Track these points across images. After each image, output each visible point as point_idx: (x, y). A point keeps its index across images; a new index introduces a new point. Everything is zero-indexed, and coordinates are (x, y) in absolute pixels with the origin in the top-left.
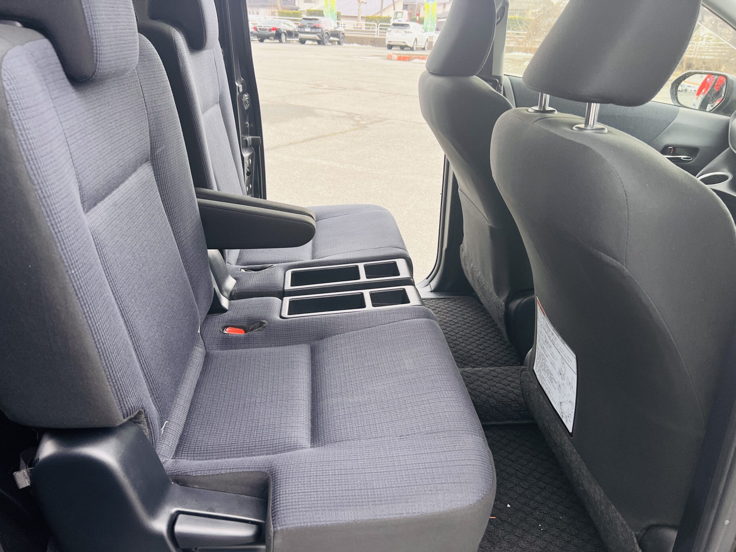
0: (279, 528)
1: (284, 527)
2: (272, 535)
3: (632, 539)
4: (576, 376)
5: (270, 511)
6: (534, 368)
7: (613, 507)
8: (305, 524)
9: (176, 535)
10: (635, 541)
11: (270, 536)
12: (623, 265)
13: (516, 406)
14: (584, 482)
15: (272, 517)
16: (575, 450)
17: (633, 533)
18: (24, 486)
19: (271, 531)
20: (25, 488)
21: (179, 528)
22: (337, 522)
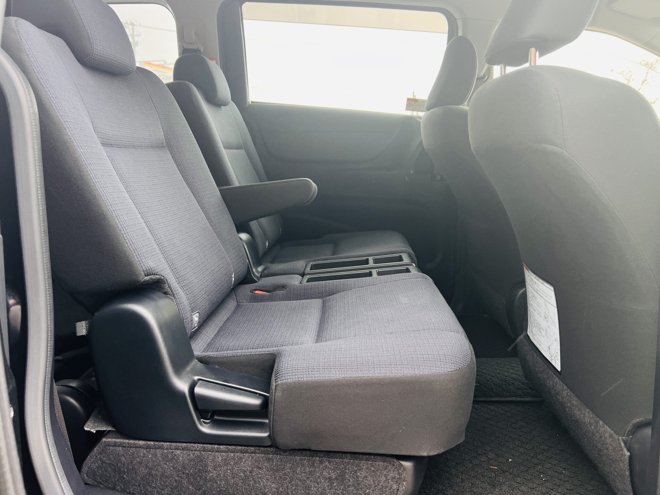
0: (279, 382)
1: (284, 381)
2: (274, 387)
3: (620, 444)
4: (556, 309)
5: (274, 375)
6: (528, 333)
7: (601, 422)
8: (302, 379)
9: (195, 394)
10: (623, 445)
11: (272, 390)
12: (563, 150)
13: (519, 385)
14: (575, 412)
15: (275, 380)
16: (565, 387)
17: (620, 438)
18: (81, 334)
19: (273, 385)
20: (81, 336)
21: (198, 390)
22: (329, 378)
